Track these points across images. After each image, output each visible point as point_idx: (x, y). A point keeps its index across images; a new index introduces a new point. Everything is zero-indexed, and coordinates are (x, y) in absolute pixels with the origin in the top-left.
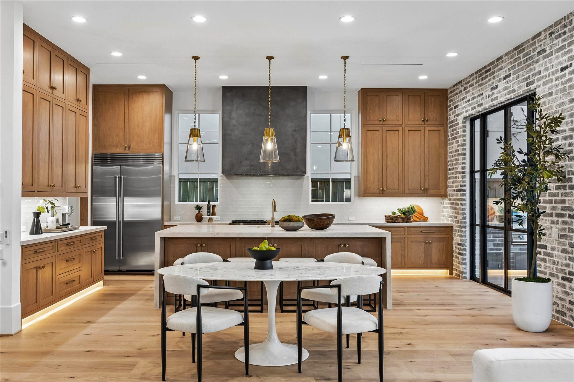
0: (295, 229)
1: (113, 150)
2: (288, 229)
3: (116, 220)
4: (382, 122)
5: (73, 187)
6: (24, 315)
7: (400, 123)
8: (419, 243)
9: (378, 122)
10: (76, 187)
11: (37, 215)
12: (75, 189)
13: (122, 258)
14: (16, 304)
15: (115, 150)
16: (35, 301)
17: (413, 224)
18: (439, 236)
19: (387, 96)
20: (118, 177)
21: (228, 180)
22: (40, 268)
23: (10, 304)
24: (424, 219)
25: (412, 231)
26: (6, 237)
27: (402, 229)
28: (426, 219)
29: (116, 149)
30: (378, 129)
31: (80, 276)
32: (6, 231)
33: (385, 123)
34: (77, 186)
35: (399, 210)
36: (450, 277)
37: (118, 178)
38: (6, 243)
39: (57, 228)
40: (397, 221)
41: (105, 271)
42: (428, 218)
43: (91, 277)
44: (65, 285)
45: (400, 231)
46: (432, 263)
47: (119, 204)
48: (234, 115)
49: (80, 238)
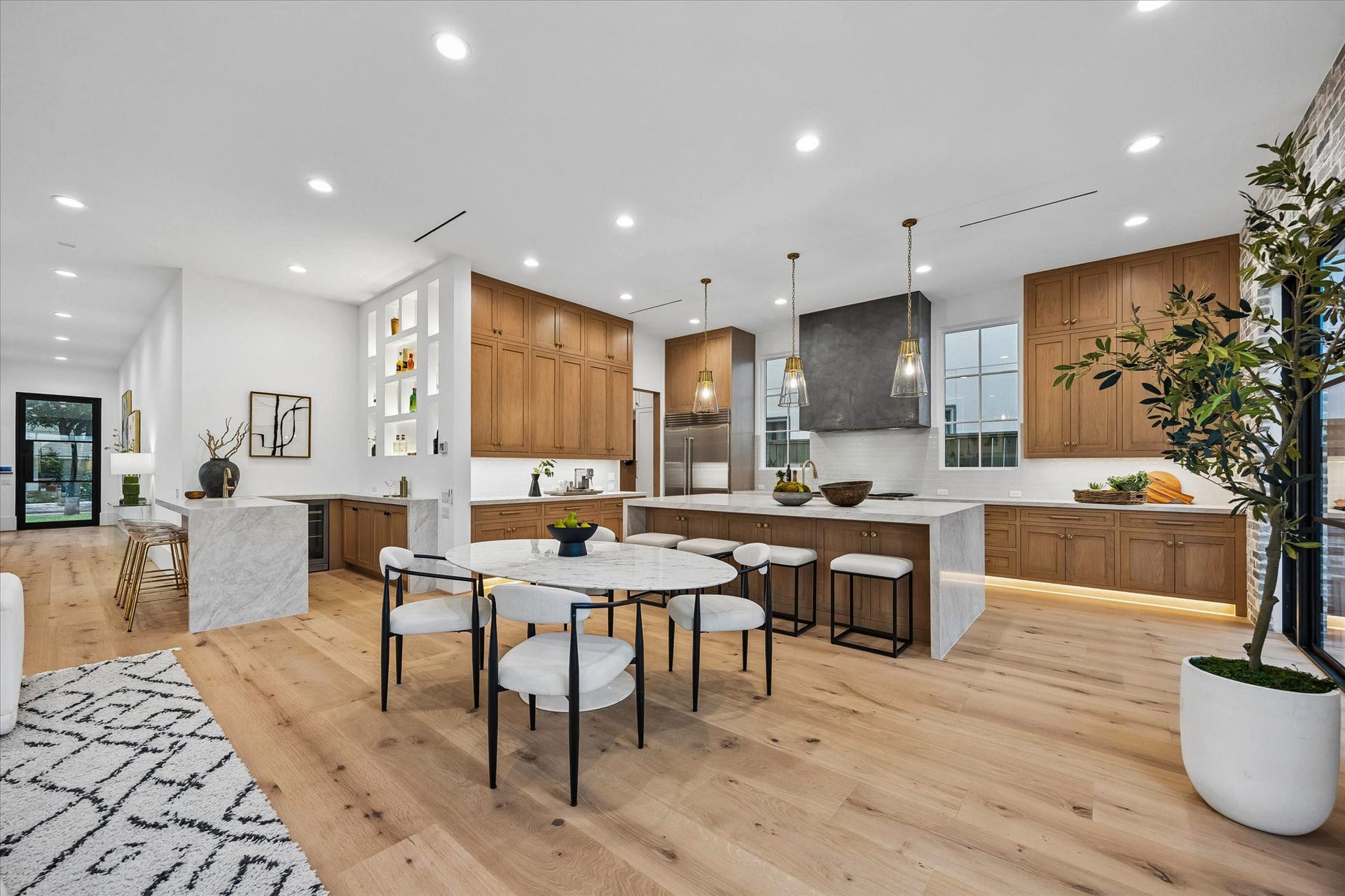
0: (799, 503)
1: (684, 409)
2: (786, 503)
3: (684, 487)
4: (1068, 327)
5: (603, 449)
7: (1111, 321)
8: (1152, 545)
9: (1061, 327)
10: (608, 449)
11: (535, 477)
12: (606, 451)
17: (1146, 506)
18: (1202, 534)
19: (1079, 277)
21: (820, 439)
24: (1183, 499)
25: (1132, 521)
26: (450, 496)
27: (1108, 516)
28: (1189, 499)
30: (1060, 338)
32: (450, 490)
33: (1075, 326)
35: (1112, 481)
36: (1236, 620)
38: (451, 502)
39: (568, 491)
40: (1098, 501)
42: (1193, 498)
45: (1102, 519)
46: (1186, 586)
47: (688, 469)
48: (814, 350)
49: (594, 503)
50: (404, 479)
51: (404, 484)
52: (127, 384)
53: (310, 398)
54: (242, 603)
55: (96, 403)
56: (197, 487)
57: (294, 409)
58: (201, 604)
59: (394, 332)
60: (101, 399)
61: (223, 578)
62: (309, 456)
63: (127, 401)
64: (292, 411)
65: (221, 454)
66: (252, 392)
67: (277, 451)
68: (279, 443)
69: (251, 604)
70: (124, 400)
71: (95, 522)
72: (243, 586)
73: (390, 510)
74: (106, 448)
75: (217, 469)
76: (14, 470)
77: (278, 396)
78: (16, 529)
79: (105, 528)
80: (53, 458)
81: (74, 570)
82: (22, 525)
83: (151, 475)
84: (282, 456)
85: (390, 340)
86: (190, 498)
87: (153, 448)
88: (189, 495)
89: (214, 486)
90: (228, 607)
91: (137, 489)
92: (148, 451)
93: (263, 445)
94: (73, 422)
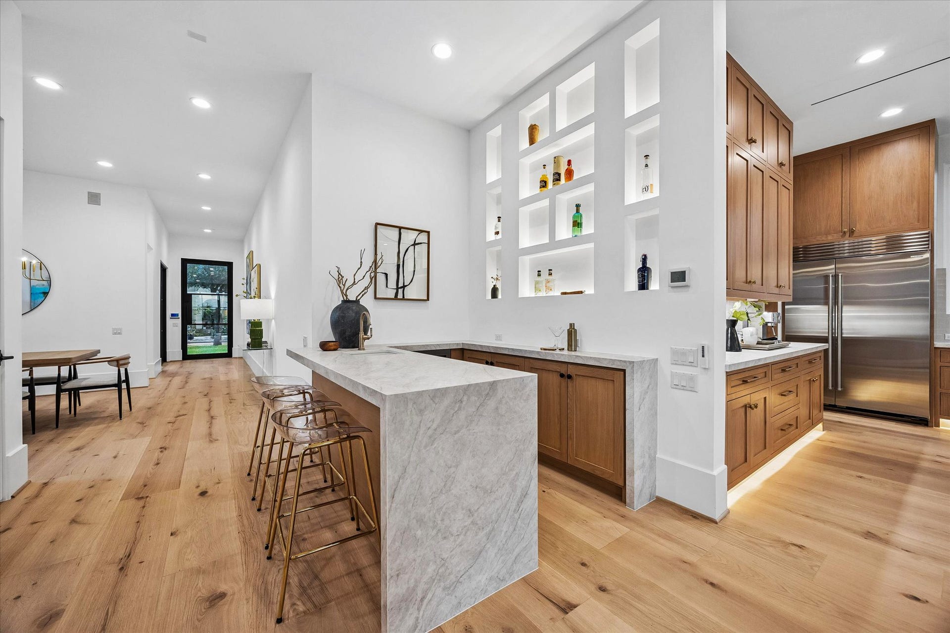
1: (821, 239)
3: (827, 335)
5: (775, 287)
6: (731, 484)
10: (779, 286)
11: (732, 324)
12: (777, 289)
13: (840, 389)
14: (720, 469)
15: (825, 239)
16: (743, 459)
20: (831, 275)
22: (750, 407)
23: (712, 470)
26: (703, 356)
29: (827, 237)
31: (797, 417)
32: (703, 347)
34: (781, 286)
37: (831, 277)
38: (704, 367)
39: (758, 343)
41: (825, 405)
43: (810, 419)
44: (780, 431)
47: (834, 315)
49: (798, 361)
50: (572, 326)
51: (572, 333)
52: (249, 245)
53: (428, 232)
54: (459, 571)
55: (230, 265)
56: (329, 335)
57: (415, 244)
58: (405, 587)
59: (532, 141)
60: (232, 263)
61: (433, 528)
62: (428, 299)
63: (249, 260)
64: (413, 247)
65: (352, 297)
66: (377, 224)
67: (399, 295)
68: (401, 285)
69: (472, 571)
70: (248, 260)
71: (229, 355)
72: (462, 537)
73: (571, 371)
74: (237, 296)
75: (351, 314)
76: (180, 316)
77: (400, 228)
78: (181, 359)
79: (235, 360)
80: (208, 309)
81: (212, 414)
82: (186, 357)
83: (271, 320)
84: (403, 299)
85: (526, 153)
86: (324, 350)
87: (273, 294)
88: (325, 346)
89: (347, 333)
90: (442, 584)
91: (261, 333)
92: (268, 297)
93: (387, 287)
94: (218, 285)
